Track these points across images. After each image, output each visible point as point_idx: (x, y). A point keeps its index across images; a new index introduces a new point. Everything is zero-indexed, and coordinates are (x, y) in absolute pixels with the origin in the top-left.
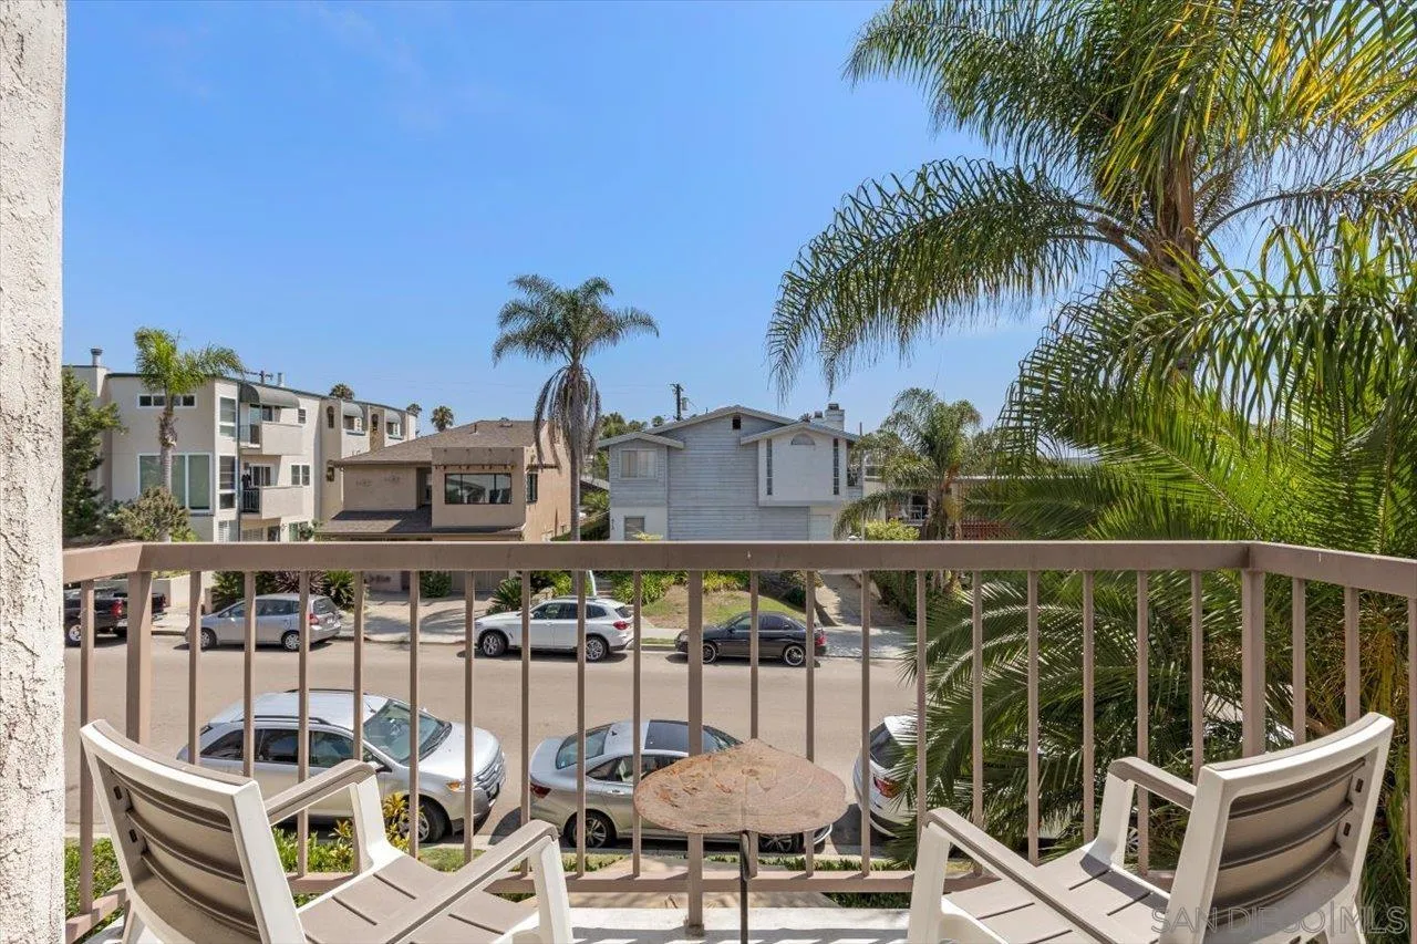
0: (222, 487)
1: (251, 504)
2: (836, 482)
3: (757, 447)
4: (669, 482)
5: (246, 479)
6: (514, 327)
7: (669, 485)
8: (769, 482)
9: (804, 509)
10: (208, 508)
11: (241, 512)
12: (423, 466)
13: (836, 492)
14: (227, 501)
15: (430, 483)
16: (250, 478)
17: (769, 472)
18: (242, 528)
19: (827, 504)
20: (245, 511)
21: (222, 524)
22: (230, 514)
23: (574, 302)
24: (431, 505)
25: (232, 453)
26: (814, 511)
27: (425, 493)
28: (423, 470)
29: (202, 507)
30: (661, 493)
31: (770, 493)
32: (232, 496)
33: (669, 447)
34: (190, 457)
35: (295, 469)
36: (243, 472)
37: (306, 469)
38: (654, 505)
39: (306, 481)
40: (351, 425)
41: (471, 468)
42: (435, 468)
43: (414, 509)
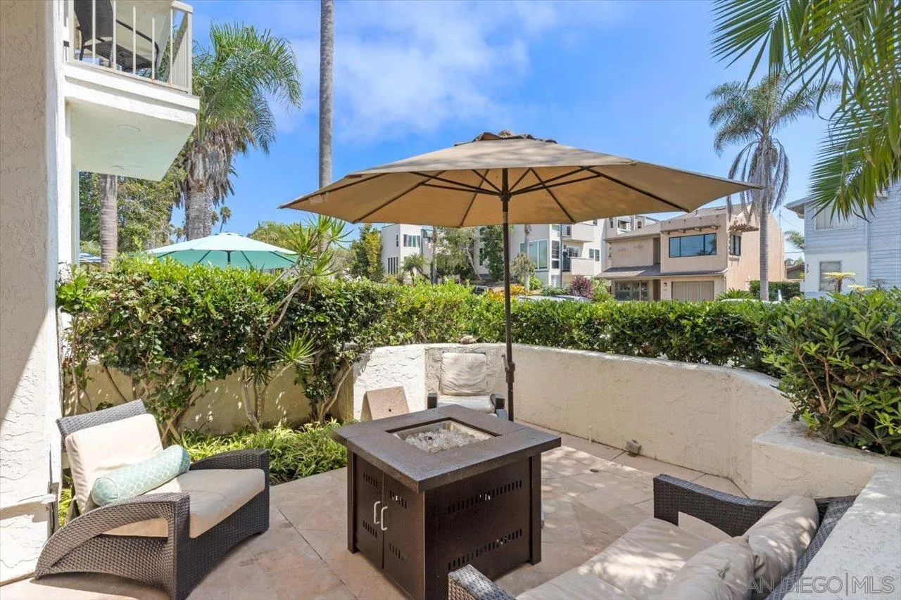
0: (553, 257)
1: (567, 267)
5: (565, 254)
6: (721, 125)
10: (546, 268)
11: (562, 271)
12: (656, 237)
14: (556, 265)
16: (567, 254)
18: (563, 280)
20: (564, 271)
21: (553, 277)
22: (557, 272)
24: (660, 263)
25: (558, 239)
28: (657, 240)
29: (544, 268)
32: (557, 262)
34: (540, 242)
35: (591, 251)
36: (563, 250)
37: (597, 252)
39: (597, 259)
40: (625, 228)
41: (687, 231)
42: (662, 236)
43: (652, 265)
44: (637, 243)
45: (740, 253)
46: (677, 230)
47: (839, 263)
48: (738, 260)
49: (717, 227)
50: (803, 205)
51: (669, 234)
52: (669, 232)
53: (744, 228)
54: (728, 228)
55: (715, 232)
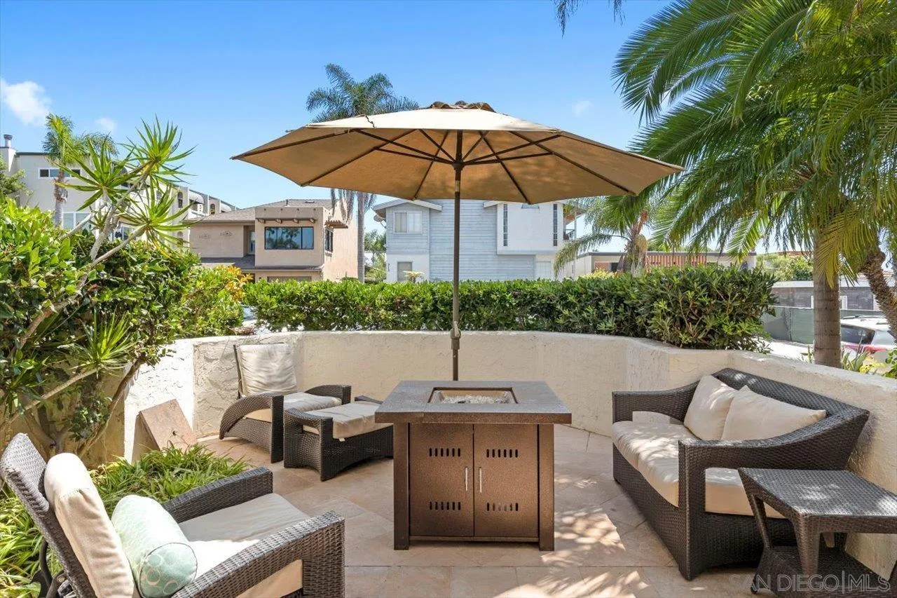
2: (555, 237)
3: (496, 209)
4: (431, 237)
7: (430, 239)
8: (505, 237)
9: (531, 257)
12: (248, 224)
13: (555, 244)
15: (253, 239)
17: (505, 229)
19: (548, 253)
23: (362, 90)
24: (254, 255)
26: (538, 258)
27: (249, 246)
28: (248, 228)
30: (425, 244)
31: (505, 244)
33: (430, 209)
34: (77, 215)
38: (420, 253)
40: (195, 209)
41: (284, 222)
42: (257, 224)
43: (242, 256)
44: (223, 230)
45: (332, 250)
46: (274, 220)
47: (411, 263)
48: (330, 255)
49: (315, 221)
50: (385, 209)
51: (265, 223)
52: (265, 220)
53: (338, 225)
54: (324, 223)
55: (312, 225)
